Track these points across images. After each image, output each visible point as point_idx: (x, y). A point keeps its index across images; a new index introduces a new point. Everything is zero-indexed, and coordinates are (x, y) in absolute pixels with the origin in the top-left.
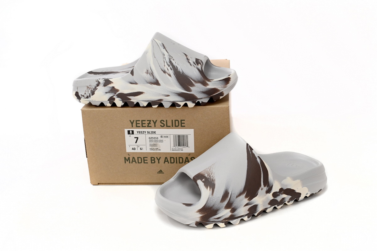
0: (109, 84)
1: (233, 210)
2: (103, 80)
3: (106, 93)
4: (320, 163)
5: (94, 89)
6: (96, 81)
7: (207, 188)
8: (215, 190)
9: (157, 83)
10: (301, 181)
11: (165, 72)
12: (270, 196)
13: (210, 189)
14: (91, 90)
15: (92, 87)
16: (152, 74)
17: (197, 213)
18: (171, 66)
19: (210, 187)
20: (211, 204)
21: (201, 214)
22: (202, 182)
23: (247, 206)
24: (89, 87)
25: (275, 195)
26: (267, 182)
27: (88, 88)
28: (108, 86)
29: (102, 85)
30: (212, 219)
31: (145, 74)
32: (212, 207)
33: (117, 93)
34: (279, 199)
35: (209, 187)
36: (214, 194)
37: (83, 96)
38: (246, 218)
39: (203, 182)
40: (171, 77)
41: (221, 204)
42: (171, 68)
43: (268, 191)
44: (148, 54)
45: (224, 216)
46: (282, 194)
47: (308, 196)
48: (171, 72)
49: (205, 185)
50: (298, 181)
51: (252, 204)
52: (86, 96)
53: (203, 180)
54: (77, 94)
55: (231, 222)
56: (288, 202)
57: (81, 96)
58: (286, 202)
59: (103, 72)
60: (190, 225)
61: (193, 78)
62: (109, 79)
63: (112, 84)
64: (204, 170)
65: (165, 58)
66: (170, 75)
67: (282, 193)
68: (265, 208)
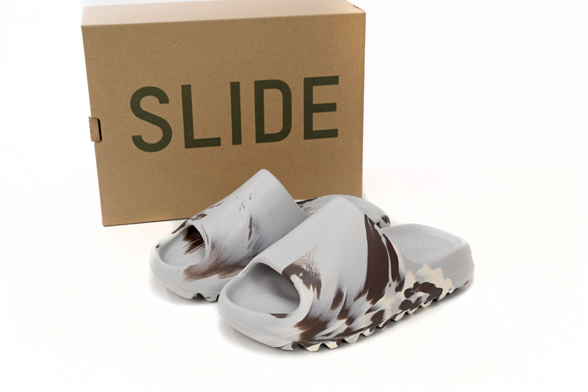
1: (350, 321)
4: (464, 242)
7: (309, 288)
8: (322, 289)
10: (442, 270)
12: (401, 296)
13: (314, 288)
17: (295, 328)
19: (313, 286)
20: (316, 313)
21: (301, 329)
22: (298, 279)
23: (369, 313)
25: (408, 293)
26: (396, 275)
30: (318, 336)
32: (318, 318)
34: (413, 299)
35: (311, 286)
36: (320, 296)
38: (367, 332)
39: (301, 278)
41: (331, 311)
43: (399, 289)
45: (336, 330)
46: (417, 291)
47: (451, 292)
49: (304, 282)
50: (439, 270)
51: (377, 309)
53: (301, 274)
55: (347, 339)
56: (425, 303)
58: (422, 304)
60: (282, 348)
64: (299, 259)
67: (417, 289)
68: (394, 315)
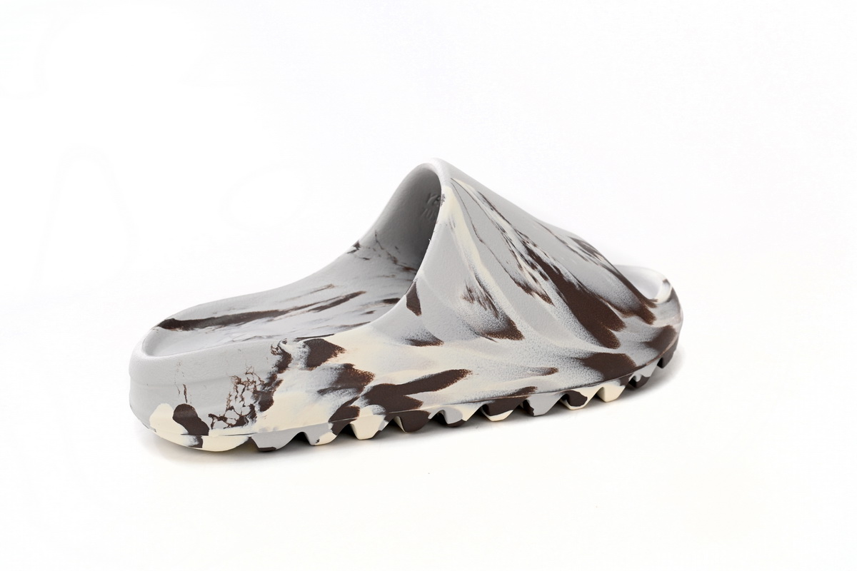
0: (330, 357)
2: (302, 342)
3: (322, 392)
5: (265, 385)
6: (273, 353)
9: (510, 331)
11: (528, 289)
14: (255, 392)
15: (256, 379)
16: (488, 301)
18: (539, 268)
24: (243, 380)
27: (239, 382)
28: (324, 365)
29: (301, 364)
31: (464, 305)
33: (368, 387)
37: (223, 419)
40: (551, 305)
42: (541, 274)
44: (455, 229)
48: (548, 287)
52: (232, 417)
54: (186, 417)
57: (208, 421)
59: (216, 316)
61: (613, 301)
62: (325, 339)
63: (340, 355)
65: (508, 241)
66: (546, 298)
